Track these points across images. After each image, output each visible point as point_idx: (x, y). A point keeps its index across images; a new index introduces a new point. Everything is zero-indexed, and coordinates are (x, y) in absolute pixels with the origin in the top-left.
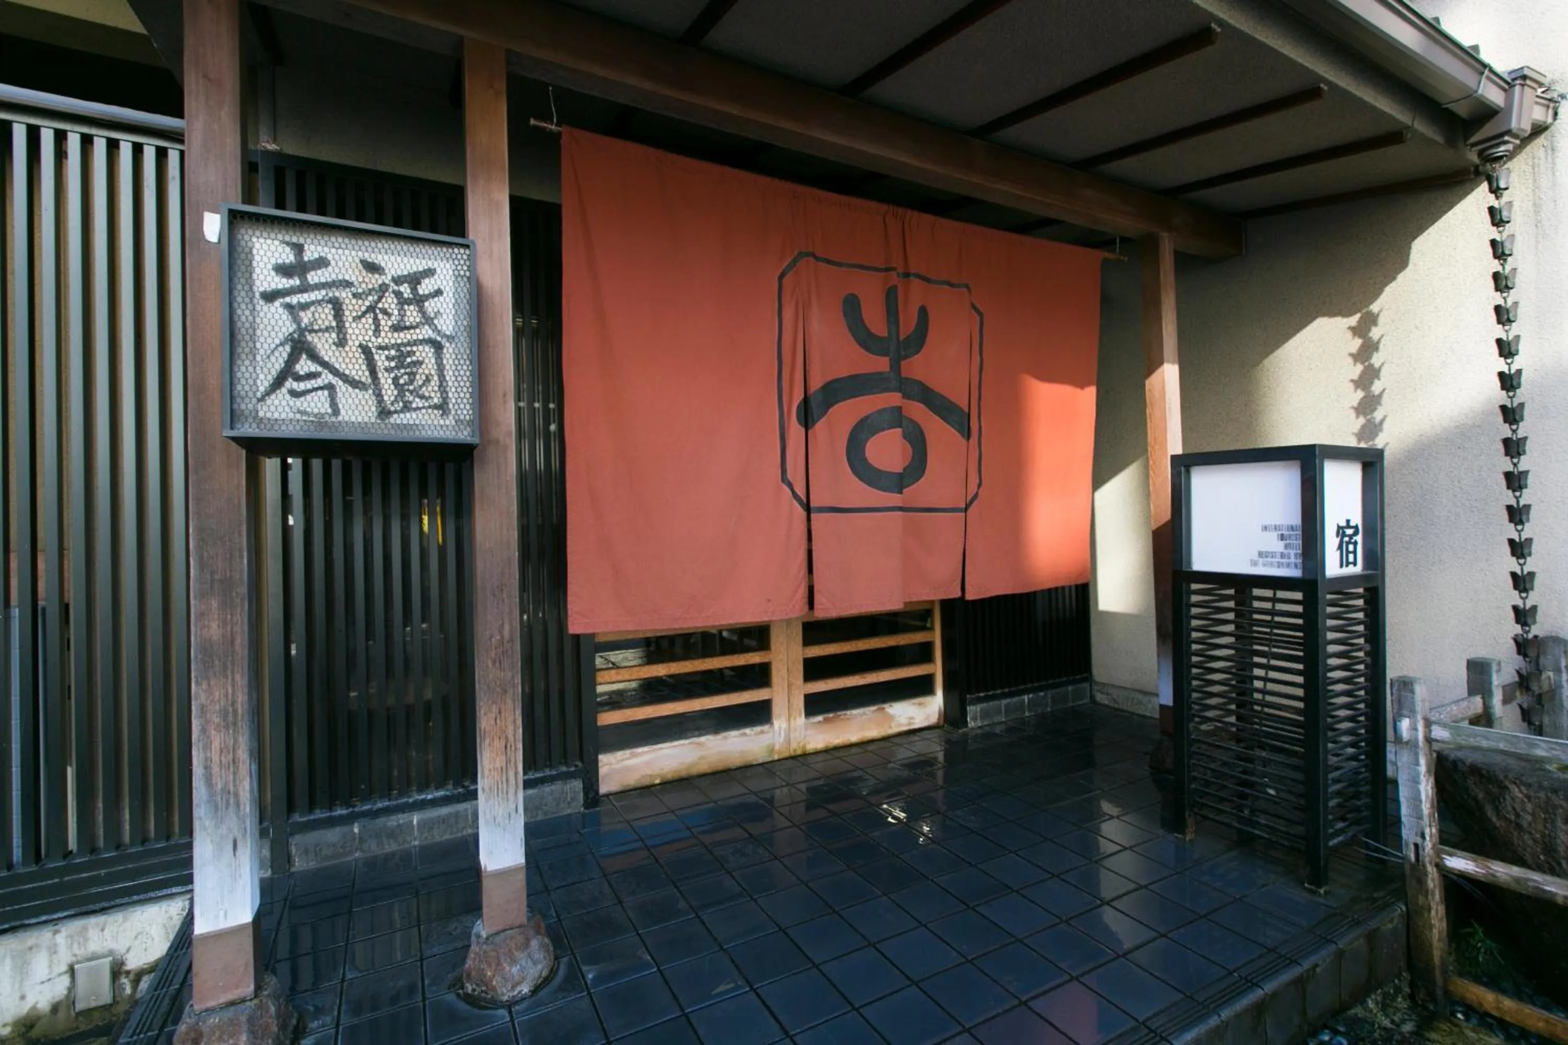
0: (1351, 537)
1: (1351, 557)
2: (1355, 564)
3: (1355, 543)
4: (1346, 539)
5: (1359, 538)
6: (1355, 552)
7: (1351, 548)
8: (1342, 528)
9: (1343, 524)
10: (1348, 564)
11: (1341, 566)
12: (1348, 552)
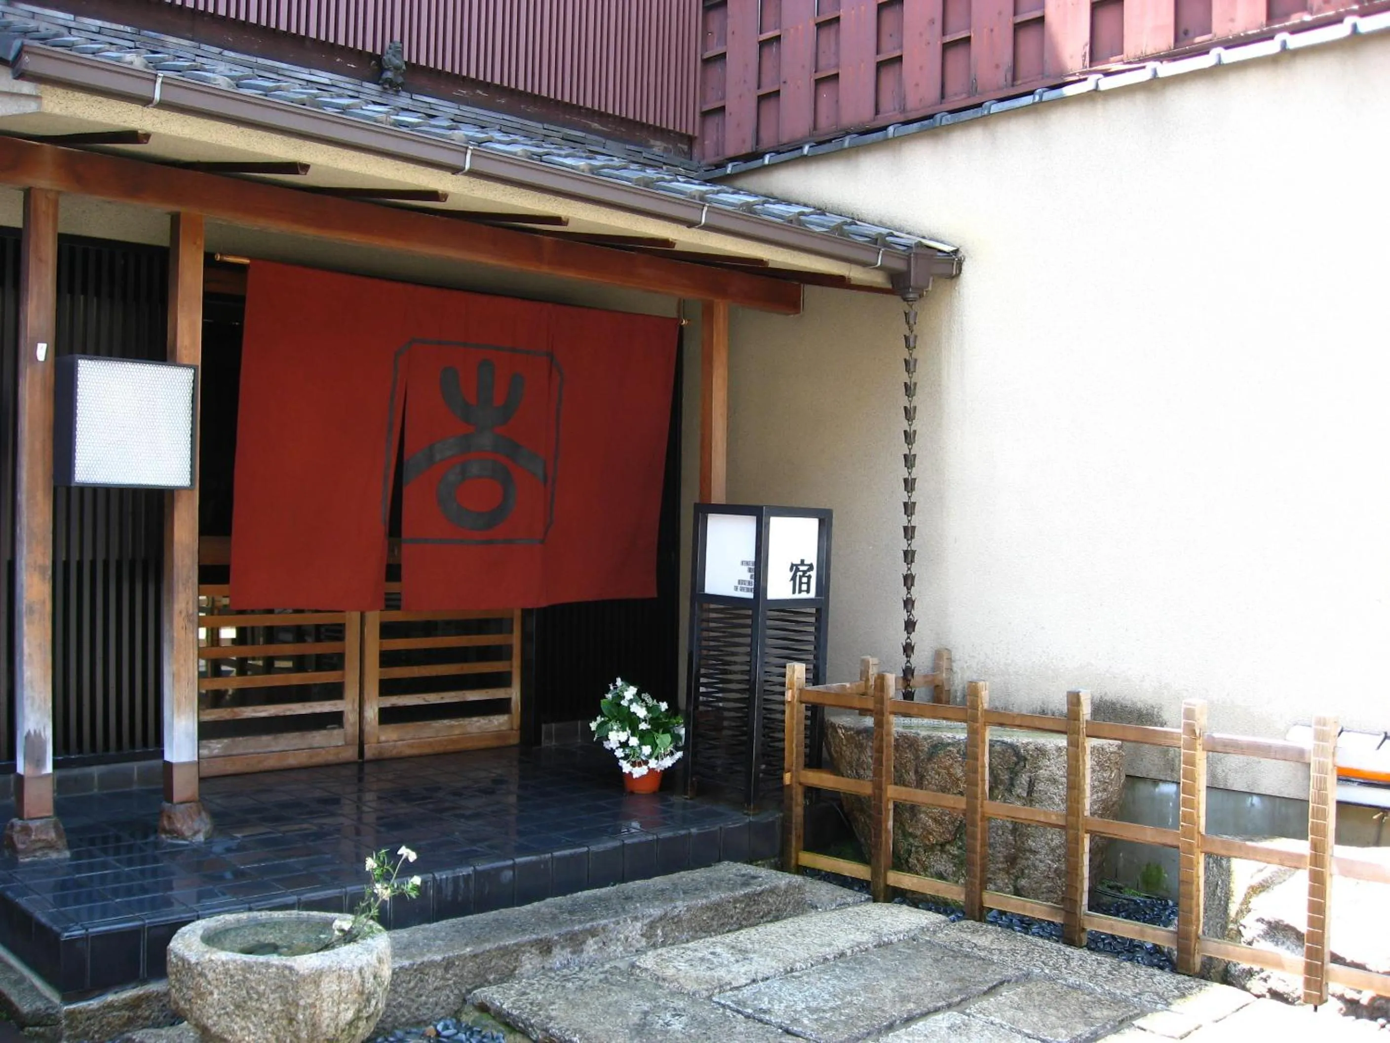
0: (804, 572)
1: (804, 587)
2: (808, 591)
3: (809, 577)
4: (801, 573)
5: (813, 574)
6: (808, 583)
7: (805, 580)
8: (797, 565)
9: (799, 562)
10: (800, 591)
11: (794, 592)
12: (801, 583)
